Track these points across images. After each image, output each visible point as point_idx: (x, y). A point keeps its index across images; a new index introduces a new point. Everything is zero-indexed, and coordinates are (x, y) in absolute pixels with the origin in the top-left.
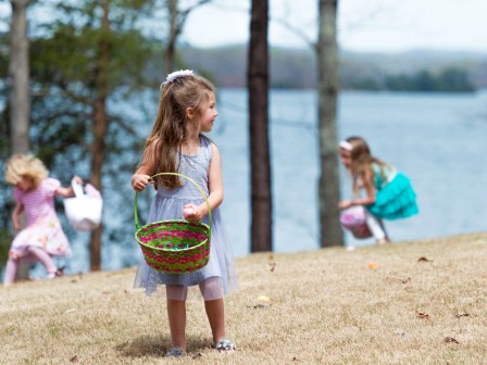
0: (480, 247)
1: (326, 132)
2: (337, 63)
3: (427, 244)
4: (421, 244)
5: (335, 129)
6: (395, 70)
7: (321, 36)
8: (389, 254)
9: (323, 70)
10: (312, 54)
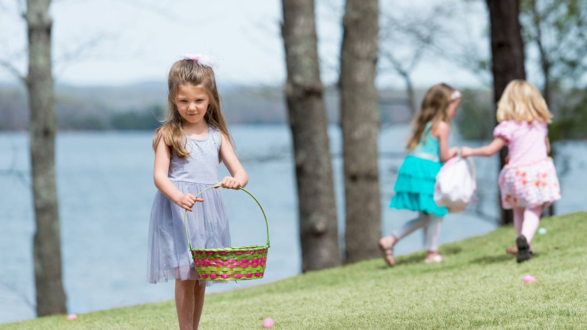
0: (223, 309)
1: (41, 181)
2: (52, 100)
3: (162, 308)
4: (154, 308)
5: (53, 176)
6: (122, 106)
7: (31, 69)
8: (118, 322)
9: (35, 109)
10: (23, 90)
